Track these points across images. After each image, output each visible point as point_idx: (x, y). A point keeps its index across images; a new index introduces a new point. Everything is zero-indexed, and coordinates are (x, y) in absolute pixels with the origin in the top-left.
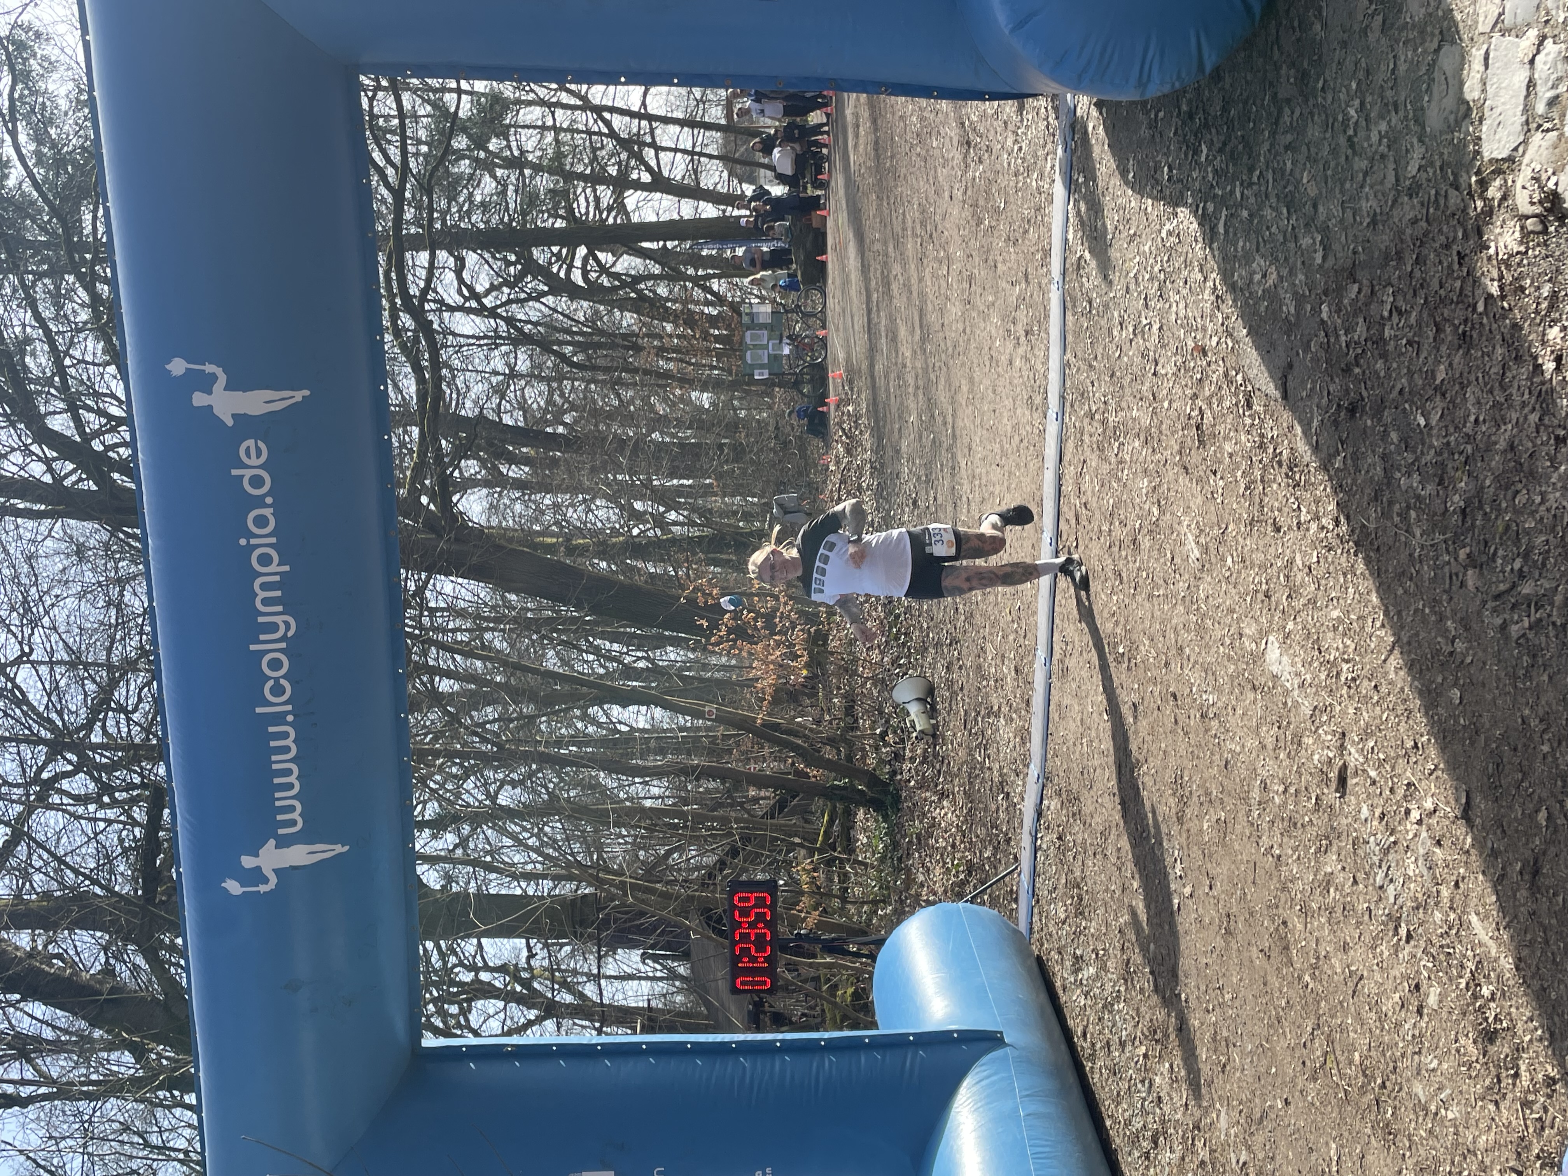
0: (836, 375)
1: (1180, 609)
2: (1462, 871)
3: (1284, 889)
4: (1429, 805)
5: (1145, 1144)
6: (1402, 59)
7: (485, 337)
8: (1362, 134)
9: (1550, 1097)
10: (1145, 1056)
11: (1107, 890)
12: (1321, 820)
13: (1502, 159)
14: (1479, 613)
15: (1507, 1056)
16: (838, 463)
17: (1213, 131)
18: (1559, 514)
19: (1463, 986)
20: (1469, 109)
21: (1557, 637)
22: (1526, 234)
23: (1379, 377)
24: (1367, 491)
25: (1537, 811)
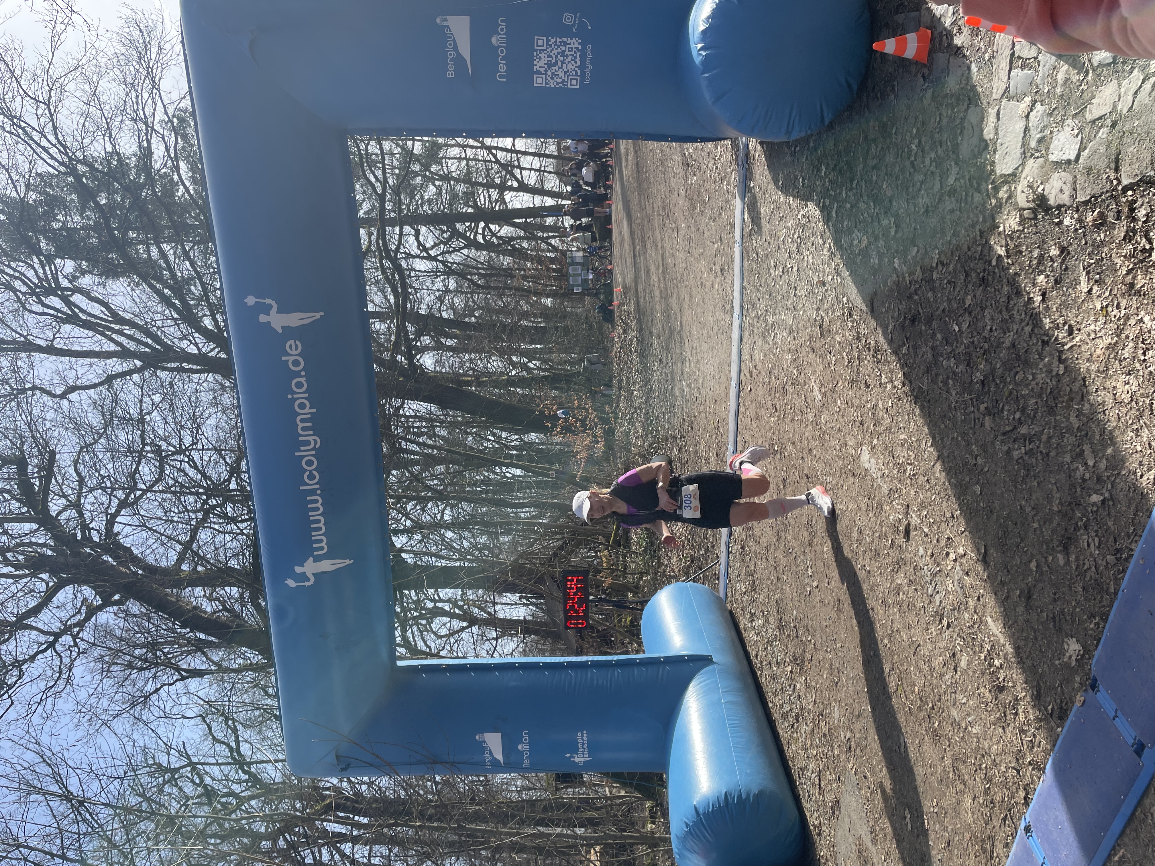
0: (617, 290)
1: (810, 427)
2: (981, 591)
3: (872, 590)
4: (961, 551)
5: (791, 720)
6: (945, 115)
7: (432, 271)
8: (919, 160)
9: (1038, 729)
10: (791, 672)
11: (768, 579)
12: (894, 553)
13: (1009, 175)
14: (993, 443)
15: (1010, 702)
16: (619, 337)
17: (829, 158)
18: (1044, 386)
19: (983, 658)
20: (987, 145)
21: (1043, 460)
22: (1023, 220)
23: (929, 301)
24: (922, 367)
25: (1030, 561)
